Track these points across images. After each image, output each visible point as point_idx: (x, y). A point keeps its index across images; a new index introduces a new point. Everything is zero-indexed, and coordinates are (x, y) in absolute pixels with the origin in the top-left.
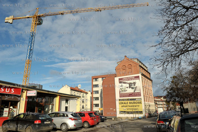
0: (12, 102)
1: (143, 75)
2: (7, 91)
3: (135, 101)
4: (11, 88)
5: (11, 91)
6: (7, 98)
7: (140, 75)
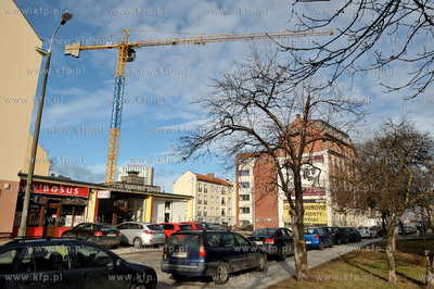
0: (77, 207)
1: (331, 152)
2: (69, 192)
3: (314, 204)
4: (74, 187)
5: (73, 191)
6: (68, 202)
7: (325, 153)
